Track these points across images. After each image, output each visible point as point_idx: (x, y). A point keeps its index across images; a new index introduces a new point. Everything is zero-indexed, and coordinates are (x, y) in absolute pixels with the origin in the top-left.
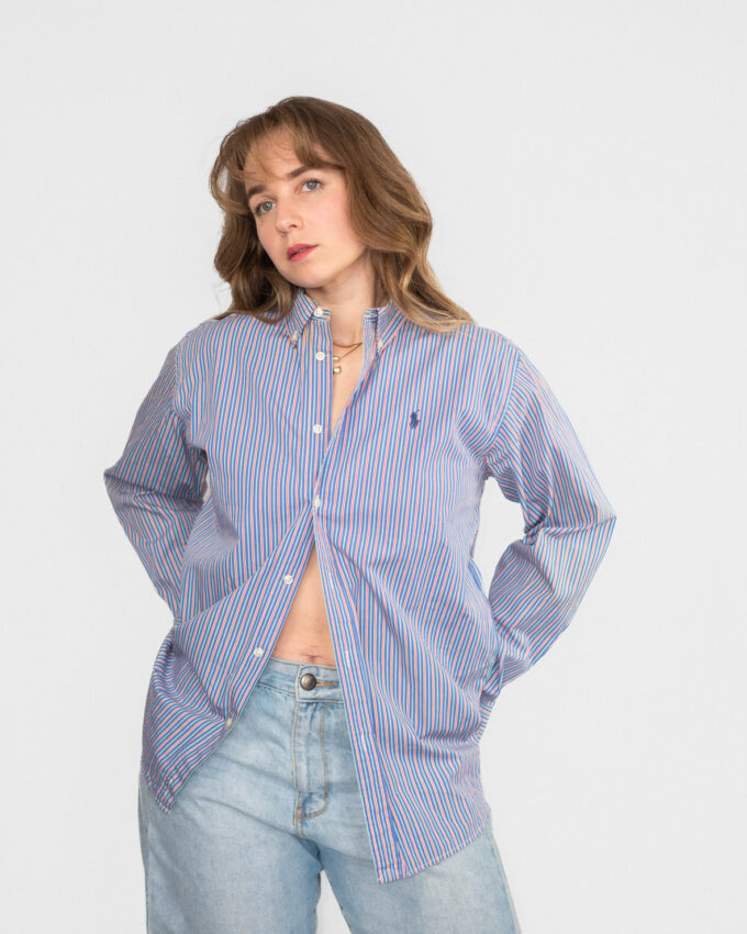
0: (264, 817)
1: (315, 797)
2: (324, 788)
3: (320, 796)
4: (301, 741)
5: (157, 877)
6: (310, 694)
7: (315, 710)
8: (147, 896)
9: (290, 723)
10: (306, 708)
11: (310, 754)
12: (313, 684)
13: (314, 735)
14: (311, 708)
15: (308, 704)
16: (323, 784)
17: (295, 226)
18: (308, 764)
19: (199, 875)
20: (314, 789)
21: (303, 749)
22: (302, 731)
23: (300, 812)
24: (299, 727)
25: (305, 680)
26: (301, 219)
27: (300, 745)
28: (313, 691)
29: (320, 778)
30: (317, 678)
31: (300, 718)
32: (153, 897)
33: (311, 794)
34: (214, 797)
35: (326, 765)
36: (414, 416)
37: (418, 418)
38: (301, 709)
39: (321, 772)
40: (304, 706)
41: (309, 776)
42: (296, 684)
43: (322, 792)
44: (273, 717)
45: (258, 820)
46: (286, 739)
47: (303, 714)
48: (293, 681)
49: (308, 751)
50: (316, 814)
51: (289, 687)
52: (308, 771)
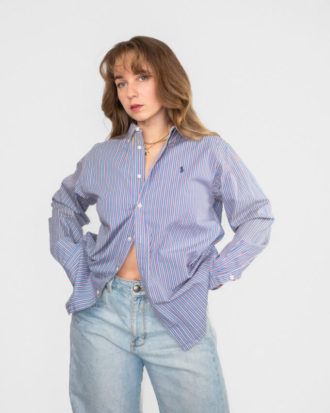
0: (118, 344)
1: (140, 339)
2: (143, 335)
3: (142, 339)
4: (135, 314)
5: (74, 367)
6: (138, 294)
7: (141, 300)
8: (70, 374)
9: (130, 307)
10: (137, 300)
11: (138, 321)
12: (139, 289)
13: (140, 311)
14: (139, 300)
15: (138, 298)
16: (143, 333)
17: (135, 96)
18: (137, 325)
19: (91, 366)
20: (139, 335)
21: (135, 318)
22: (135, 310)
23: (133, 344)
24: (134, 308)
25: (136, 288)
26: (138, 93)
27: (134, 316)
28: (139, 293)
29: (142, 331)
30: (141, 287)
31: (135, 305)
32: (72, 375)
33: (138, 337)
34: (99, 334)
35: (144, 325)
36: (182, 168)
37: (184, 169)
38: (135, 301)
39: (142, 328)
40: (136, 299)
41: (137, 330)
42: (132, 290)
43: (143, 337)
44: (123, 304)
45: (116, 345)
46: (128, 314)
47: (135, 303)
48: (130, 288)
49: (137, 319)
50: (140, 346)
51: (129, 291)
52: (137, 328)
